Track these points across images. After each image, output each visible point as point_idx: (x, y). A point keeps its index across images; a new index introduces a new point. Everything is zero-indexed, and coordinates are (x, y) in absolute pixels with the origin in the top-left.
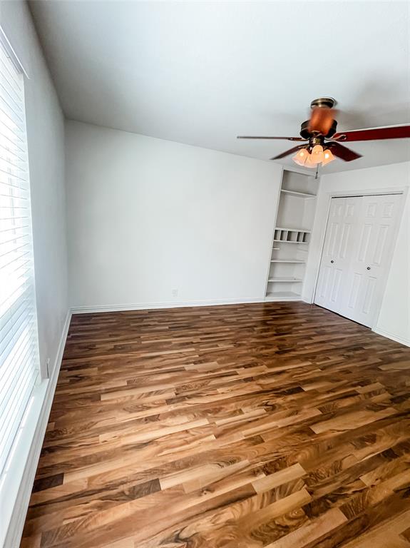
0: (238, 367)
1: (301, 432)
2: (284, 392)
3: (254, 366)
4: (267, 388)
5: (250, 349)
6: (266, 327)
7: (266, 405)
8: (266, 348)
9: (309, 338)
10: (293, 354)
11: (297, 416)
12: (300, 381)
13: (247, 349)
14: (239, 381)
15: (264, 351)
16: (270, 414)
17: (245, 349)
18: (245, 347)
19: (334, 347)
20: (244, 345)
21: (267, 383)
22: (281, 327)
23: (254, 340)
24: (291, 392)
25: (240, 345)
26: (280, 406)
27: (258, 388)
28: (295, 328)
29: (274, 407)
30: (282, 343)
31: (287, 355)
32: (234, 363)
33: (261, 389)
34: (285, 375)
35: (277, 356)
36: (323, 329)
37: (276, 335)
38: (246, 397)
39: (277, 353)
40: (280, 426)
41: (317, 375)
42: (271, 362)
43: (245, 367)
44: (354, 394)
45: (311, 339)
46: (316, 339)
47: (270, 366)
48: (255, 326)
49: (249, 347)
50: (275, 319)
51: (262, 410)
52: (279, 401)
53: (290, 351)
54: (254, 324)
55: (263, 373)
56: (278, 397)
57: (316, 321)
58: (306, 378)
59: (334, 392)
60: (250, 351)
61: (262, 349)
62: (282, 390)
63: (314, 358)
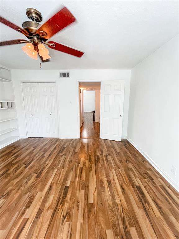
0: (23, 213)
1: (89, 210)
2: (63, 197)
3: (33, 199)
4: (54, 206)
5: (18, 190)
6: (16, 166)
7: (64, 218)
8: (29, 180)
9: (43, 156)
10: (45, 171)
11: (80, 204)
12: (63, 183)
13: (17, 192)
14: (34, 223)
15: (30, 183)
16: (72, 221)
17: (15, 194)
18: (14, 191)
19: (56, 154)
20: (11, 190)
21: (51, 202)
22: (25, 160)
23: (16, 181)
24: (66, 194)
25: (8, 194)
26: (70, 208)
27: (50, 212)
28: (32, 155)
29: (68, 214)
30: (34, 169)
31: (43, 174)
32: (17, 213)
33: (52, 210)
34: (54, 187)
35: (39, 179)
36: (44, 148)
37: (26, 167)
38: (50, 228)
39: (37, 177)
40: (82, 222)
41: (65, 173)
42: (39, 186)
43: (28, 207)
44: (82, 170)
45: (45, 156)
46: (47, 154)
47: (41, 190)
48: (7, 170)
49: (17, 189)
50: (16, 157)
51: (67, 224)
52: (67, 205)
53: (42, 170)
54: (5, 170)
55: (43, 198)
56: (63, 205)
57: (38, 146)
58: (63, 179)
59: (77, 175)
60: (20, 191)
61: (27, 182)
62: (61, 197)
63: (55, 165)
